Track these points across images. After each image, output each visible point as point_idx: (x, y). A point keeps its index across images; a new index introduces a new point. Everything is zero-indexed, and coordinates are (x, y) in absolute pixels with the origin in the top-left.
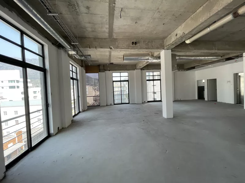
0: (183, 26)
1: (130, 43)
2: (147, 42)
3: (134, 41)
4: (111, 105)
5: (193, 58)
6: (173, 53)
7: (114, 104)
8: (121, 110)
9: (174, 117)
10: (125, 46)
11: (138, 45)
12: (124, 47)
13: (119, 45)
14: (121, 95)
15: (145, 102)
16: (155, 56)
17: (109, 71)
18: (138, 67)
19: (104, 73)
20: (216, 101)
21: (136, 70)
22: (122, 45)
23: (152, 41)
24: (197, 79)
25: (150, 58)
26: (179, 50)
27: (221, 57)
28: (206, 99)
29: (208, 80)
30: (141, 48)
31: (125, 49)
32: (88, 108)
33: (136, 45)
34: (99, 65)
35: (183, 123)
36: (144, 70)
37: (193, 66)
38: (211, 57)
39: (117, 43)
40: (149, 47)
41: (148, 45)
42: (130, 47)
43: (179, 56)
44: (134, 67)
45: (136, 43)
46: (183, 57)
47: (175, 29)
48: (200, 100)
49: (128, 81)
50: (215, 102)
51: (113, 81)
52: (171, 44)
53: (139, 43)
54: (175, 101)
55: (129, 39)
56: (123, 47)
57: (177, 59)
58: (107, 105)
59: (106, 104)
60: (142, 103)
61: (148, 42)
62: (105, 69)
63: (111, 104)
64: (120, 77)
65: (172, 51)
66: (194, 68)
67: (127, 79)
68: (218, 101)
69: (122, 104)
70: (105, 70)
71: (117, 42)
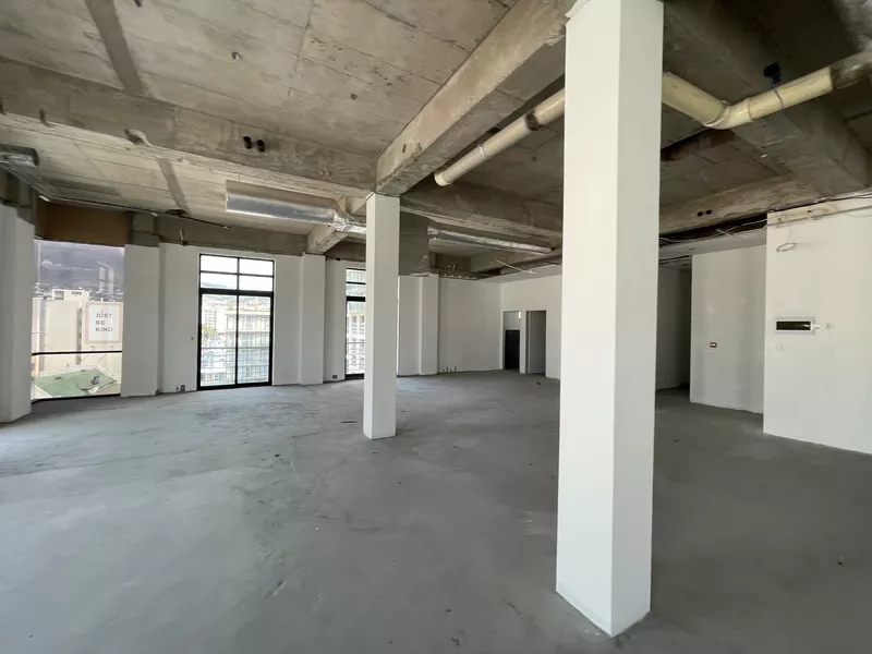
0: (418, 124)
1: (236, 138)
2: (309, 153)
3: (255, 135)
4: (182, 391)
5: (481, 240)
6: (408, 210)
7: (200, 388)
8: (211, 415)
9: (399, 432)
10: (214, 147)
11: (273, 153)
12: (204, 149)
13: (180, 135)
14: (237, 348)
15: (335, 377)
16: (354, 211)
17: (185, 243)
18: (312, 247)
19: (155, 251)
20: (544, 374)
21: (305, 256)
22: (193, 137)
23: (332, 154)
24: (504, 308)
25: (336, 217)
26: (429, 205)
27: (553, 249)
28: (522, 369)
29: (527, 312)
30: (284, 169)
31: (206, 159)
32: (33, 409)
33: (265, 154)
34: (127, 212)
35: (416, 454)
36: (338, 259)
37: (492, 266)
38: (528, 247)
39: (169, 124)
40: (318, 173)
41: (317, 163)
42: (235, 152)
43: (439, 226)
44: (301, 245)
45: (261, 145)
46: (453, 234)
47: (401, 126)
48: (508, 371)
49: (271, 295)
50: (540, 379)
51: (202, 291)
52: (390, 176)
53: (276, 146)
54: (438, 373)
55: (232, 122)
56: (197, 148)
57: (433, 236)
58: (159, 393)
59: (156, 389)
60: (325, 382)
61: (318, 153)
62: (161, 233)
63: (183, 386)
64: (238, 274)
65: (403, 203)
66: (496, 272)
67: (266, 285)
68: (547, 375)
69: (237, 386)
70: (163, 239)
71: (173, 118)
